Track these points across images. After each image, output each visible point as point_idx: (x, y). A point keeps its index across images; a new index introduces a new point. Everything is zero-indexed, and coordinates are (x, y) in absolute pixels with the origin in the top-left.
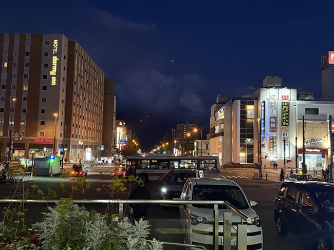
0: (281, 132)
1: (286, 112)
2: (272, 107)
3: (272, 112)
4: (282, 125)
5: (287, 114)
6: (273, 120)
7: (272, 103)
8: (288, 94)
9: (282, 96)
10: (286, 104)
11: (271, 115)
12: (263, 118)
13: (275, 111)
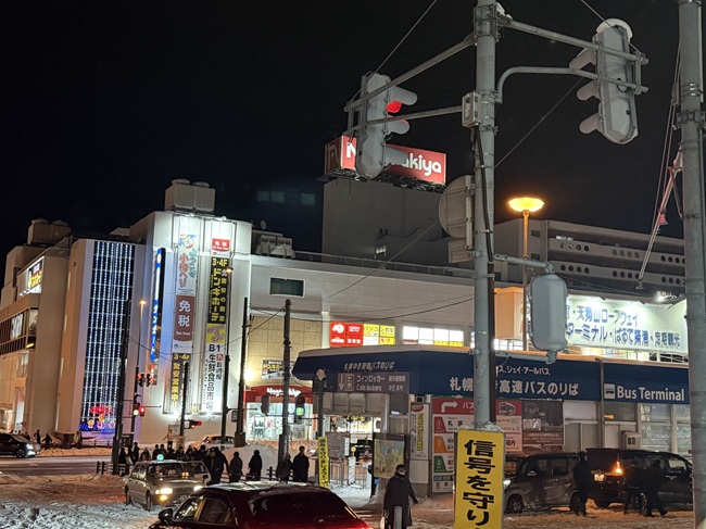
0: (204, 339)
1: (222, 285)
2: (184, 267)
3: (183, 283)
4: (210, 321)
5: (223, 290)
6: (185, 305)
7: (184, 257)
8: (228, 236)
9: (214, 241)
10: (222, 264)
11: (179, 292)
12: (157, 298)
13: (191, 281)
